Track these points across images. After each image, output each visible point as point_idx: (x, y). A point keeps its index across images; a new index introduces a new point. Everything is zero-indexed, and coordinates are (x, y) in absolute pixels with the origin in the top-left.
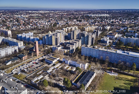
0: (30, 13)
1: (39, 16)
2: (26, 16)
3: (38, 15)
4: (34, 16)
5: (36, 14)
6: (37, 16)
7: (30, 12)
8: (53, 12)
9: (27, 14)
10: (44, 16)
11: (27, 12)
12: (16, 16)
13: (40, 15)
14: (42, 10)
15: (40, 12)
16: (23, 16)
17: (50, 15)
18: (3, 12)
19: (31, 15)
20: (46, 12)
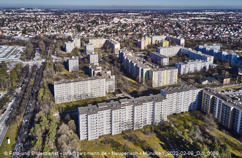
0: (190, 16)
1: (209, 21)
2: (187, 19)
3: (205, 18)
4: (199, 20)
5: (202, 17)
6: (205, 20)
7: (188, 13)
8: (232, 13)
9: (185, 16)
10: (219, 20)
11: (184, 14)
12: (172, 19)
13: (209, 19)
14: (208, 10)
15: (207, 13)
16: (181, 19)
17: (231, 19)
18: (151, 14)
19: (193, 18)
20: (218, 13)
